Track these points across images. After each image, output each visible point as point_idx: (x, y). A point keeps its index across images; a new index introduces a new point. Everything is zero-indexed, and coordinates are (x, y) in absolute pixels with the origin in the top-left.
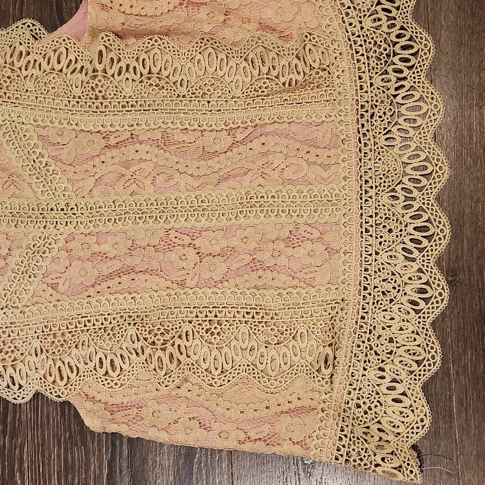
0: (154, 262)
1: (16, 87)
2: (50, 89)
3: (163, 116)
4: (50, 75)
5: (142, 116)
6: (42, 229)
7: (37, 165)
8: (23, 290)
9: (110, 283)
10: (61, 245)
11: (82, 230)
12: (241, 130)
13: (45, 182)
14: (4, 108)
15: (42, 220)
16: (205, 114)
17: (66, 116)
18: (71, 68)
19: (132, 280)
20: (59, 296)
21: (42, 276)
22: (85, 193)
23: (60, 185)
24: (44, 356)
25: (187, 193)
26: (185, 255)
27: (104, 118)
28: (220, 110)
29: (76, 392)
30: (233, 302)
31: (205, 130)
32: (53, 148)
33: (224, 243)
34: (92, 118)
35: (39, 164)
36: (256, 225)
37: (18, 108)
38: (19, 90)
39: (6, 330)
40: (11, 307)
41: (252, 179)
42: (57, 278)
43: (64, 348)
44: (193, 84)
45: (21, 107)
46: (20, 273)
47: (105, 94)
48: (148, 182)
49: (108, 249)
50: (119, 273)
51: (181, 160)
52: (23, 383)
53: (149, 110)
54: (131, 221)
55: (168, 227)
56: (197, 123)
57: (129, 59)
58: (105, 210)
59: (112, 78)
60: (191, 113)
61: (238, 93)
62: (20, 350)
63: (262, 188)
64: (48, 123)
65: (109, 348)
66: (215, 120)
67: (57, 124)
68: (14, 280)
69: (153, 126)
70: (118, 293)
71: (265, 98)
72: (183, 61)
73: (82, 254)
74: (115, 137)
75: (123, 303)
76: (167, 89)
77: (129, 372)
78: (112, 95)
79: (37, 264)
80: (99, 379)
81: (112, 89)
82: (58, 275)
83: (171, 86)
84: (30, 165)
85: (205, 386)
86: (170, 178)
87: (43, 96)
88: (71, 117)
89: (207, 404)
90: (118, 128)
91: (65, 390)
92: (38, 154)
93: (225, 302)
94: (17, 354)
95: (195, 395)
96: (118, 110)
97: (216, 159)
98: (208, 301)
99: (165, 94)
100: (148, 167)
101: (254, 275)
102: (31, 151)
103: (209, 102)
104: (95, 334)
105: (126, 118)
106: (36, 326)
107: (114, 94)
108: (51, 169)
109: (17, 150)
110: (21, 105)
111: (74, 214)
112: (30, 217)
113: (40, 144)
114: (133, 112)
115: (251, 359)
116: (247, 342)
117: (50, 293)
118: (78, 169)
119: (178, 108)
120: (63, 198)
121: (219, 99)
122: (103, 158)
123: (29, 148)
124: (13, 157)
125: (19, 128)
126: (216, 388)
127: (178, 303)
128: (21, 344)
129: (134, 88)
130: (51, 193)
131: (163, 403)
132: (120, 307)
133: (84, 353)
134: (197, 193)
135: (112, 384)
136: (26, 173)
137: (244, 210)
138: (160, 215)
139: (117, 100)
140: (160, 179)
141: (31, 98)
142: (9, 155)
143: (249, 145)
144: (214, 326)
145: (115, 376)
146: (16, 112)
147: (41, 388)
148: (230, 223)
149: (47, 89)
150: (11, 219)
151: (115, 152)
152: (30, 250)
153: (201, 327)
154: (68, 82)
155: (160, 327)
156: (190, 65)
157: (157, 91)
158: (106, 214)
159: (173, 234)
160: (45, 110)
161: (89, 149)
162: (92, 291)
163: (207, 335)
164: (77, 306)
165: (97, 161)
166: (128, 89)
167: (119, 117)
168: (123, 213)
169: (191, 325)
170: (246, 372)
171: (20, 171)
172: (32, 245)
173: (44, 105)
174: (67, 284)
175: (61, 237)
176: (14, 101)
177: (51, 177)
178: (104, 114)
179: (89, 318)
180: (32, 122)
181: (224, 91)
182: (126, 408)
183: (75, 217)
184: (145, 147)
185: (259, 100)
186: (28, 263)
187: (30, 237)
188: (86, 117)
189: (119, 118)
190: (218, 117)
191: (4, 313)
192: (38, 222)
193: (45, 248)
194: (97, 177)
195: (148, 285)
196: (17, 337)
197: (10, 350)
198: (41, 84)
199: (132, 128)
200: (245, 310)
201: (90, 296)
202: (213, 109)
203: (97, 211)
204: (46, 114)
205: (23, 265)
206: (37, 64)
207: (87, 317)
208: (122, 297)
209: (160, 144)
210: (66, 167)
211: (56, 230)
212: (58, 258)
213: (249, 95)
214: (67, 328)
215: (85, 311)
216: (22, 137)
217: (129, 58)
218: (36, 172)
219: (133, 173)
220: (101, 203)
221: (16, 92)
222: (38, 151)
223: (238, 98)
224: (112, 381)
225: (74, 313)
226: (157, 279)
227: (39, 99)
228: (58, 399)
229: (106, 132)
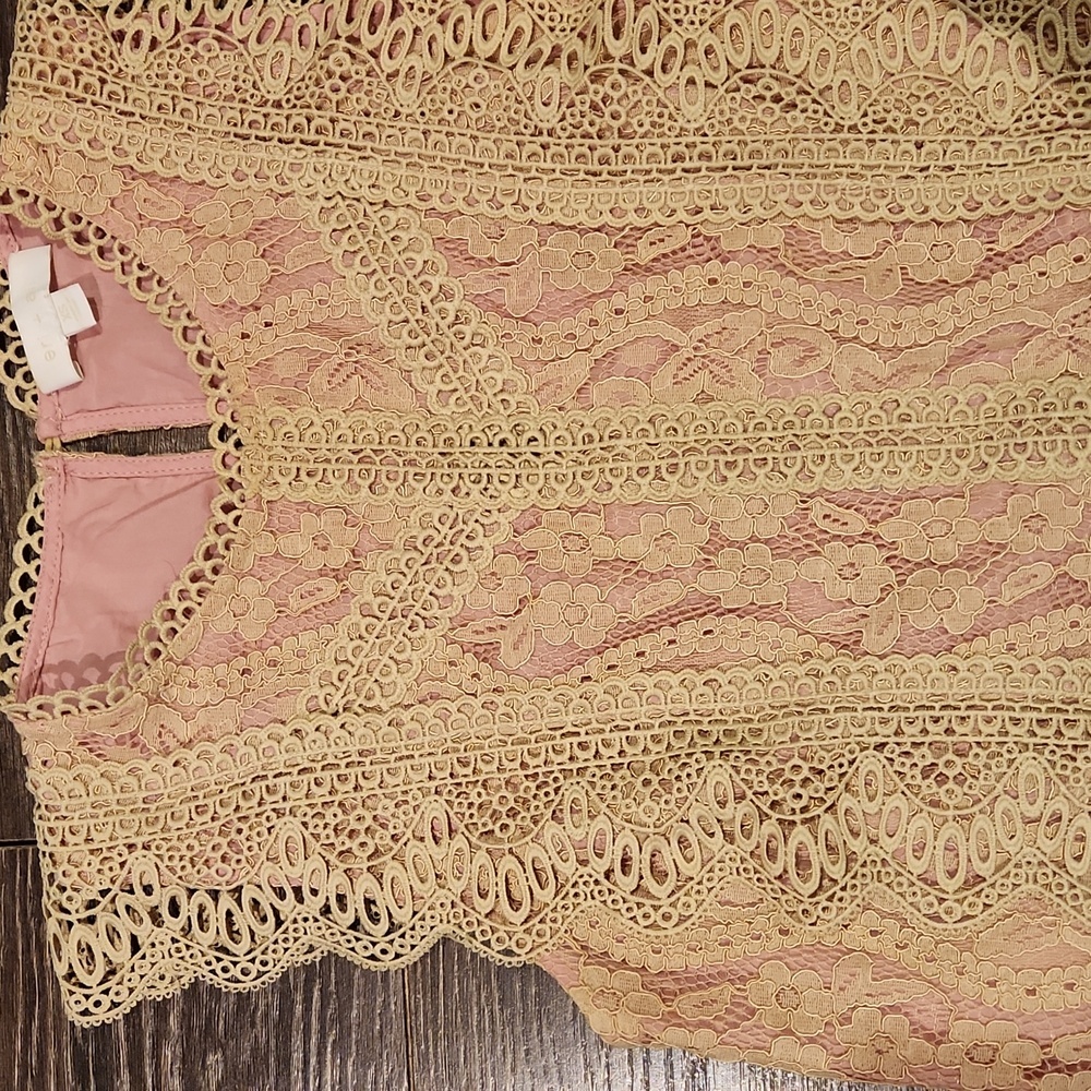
0: (773, 585)
1: (365, 105)
2: (467, 108)
3: (787, 183)
4: (465, 70)
5: (731, 183)
6: (447, 496)
7: (433, 320)
8: (391, 662)
9: (645, 643)
10: (500, 540)
11: (562, 496)
12: (1013, 221)
13: (447, 368)
14: (329, 161)
15: (447, 471)
16: (907, 177)
17: (508, 183)
18: (523, 52)
19: (706, 633)
20: (500, 680)
21: (449, 625)
22: (566, 398)
23: (490, 374)
24: (459, 842)
25: (857, 396)
26: (852, 565)
27: (618, 189)
28: (951, 168)
29: (555, 939)
30: (1001, 692)
31: (909, 222)
32: (481, 273)
33: (970, 533)
34: (584, 189)
35: (438, 319)
36: (1065, 481)
37: (371, 161)
38: (373, 111)
39: (347, 771)
40: (360, 711)
41: (1043, 355)
42: (490, 629)
43: (519, 822)
44: (875, 94)
45: (380, 158)
46: (386, 616)
47: (628, 124)
48: (744, 365)
49: (642, 549)
50: (673, 617)
51: (845, 304)
52: (401, 916)
53: (749, 168)
54: (706, 473)
55: (807, 488)
56: (886, 201)
57: (691, 27)
58: (630, 442)
59: (647, 79)
60: (869, 174)
61: (1004, 118)
62: (391, 826)
63: (1076, 380)
64: (460, 205)
65: (650, 821)
66: (938, 195)
67: (483, 208)
68: (365, 634)
69: (758, 211)
70: (665, 668)
71: (1081, 132)
72: (842, 31)
73: (565, 563)
74: (651, 244)
75: (678, 695)
76: (804, 111)
77: (699, 883)
78: (647, 127)
79: (437, 592)
80: (621, 905)
81: (647, 109)
82: (495, 622)
83: (814, 101)
84: (412, 319)
85: (916, 919)
86: (811, 352)
87: (445, 129)
88: (524, 187)
89: (929, 969)
90: (657, 217)
91: (526, 936)
92: (435, 290)
93: (977, 693)
94: (382, 838)
95: (891, 946)
96: (662, 166)
97: (947, 301)
98: (929, 690)
99: (801, 123)
100: (747, 327)
101: (1060, 618)
102: (416, 283)
103: (919, 146)
104: (604, 782)
105: (682, 189)
106: (431, 759)
107: (653, 124)
108: (467, 330)
109: (374, 279)
110: (380, 152)
111: (537, 455)
112: (412, 463)
113: (443, 264)
114: (703, 172)
115: (1048, 846)
116: (1040, 802)
117: (470, 671)
118: (548, 329)
119: (833, 161)
120: (502, 411)
121: (951, 137)
122: (618, 300)
123: (410, 274)
124: (365, 297)
125: (376, 218)
126: (950, 926)
127: (845, 696)
128: (392, 809)
129: (711, 106)
130: (466, 397)
131: (804, 967)
132: (670, 706)
133: (578, 834)
134: (887, 394)
135: (656, 917)
136: (399, 342)
137: (1029, 440)
138: (785, 455)
139: (659, 141)
140: (780, 360)
141: (411, 134)
142: (355, 293)
143: (1037, 264)
144: (945, 758)
145: (663, 896)
146: (366, 175)
147: (458, 931)
148: (984, 477)
149: (457, 109)
150: (357, 468)
151: (652, 285)
152: (415, 554)
153: (908, 762)
154: (519, 89)
155: (800, 762)
156: (860, 42)
157: (778, 112)
158: (632, 455)
159: (818, 508)
160: (450, 169)
161: (580, 276)
162: (594, 666)
163: (927, 781)
164: (551, 704)
165: (601, 309)
166: (692, 109)
167: (666, 187)
168: (679, 452)
169: (881, 756)
170: (1036, 881)
171: (383, 337)
172: (421, 540)
173: (447, 154)
174: (526, 646)
175: (502, 518)
176: (360, 143)
177: (466, 354)
178: (618, 179)
179: (583, 738)
180: (412, 200)
181: (962, 115)
182: (701, 981)
183: (539, 461)
184: (737, 272)
185: (1064, 137)
186: (411, 589)
187: (414, 517)
188: (566, 187)
189: (662, 189)
190: (948, 186)
191: (342, 726)
192: (438, 478)
193: (457, 549)
194: (598, 352)
195: (747, 646)
196: (379, 792)
197: (361, 827)
198: (439, 96)
199: (699, 218)
200: (1035, 715)
201: (588, 678)
202: (933, 163)
203: (604, 445)
204: (452, 179)
205: (397, 595)
206: (423, 41)
207: (578, 734)
208: (674, 680)
209: (782, 260)
210: (509, 326)
211: (487, 500)
212: (493, 574)
213: (1036, 125)
214: (524, 765)
215: (572, 717)
216: (389, 242)
217: (692, 23)
218: (428, 340)
219: (700, 341)
220: (615, 425)
221: (364, 119)
222: (436, 282)
223: (1001, 133)
224: (656, 908)
225: (543, 724)
226: (771, 630)
227: (433, 137)
228: (506, 959)
229: (623, 229)
